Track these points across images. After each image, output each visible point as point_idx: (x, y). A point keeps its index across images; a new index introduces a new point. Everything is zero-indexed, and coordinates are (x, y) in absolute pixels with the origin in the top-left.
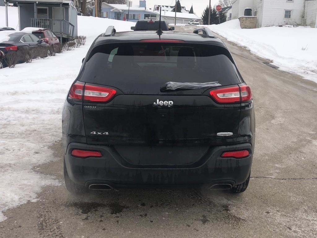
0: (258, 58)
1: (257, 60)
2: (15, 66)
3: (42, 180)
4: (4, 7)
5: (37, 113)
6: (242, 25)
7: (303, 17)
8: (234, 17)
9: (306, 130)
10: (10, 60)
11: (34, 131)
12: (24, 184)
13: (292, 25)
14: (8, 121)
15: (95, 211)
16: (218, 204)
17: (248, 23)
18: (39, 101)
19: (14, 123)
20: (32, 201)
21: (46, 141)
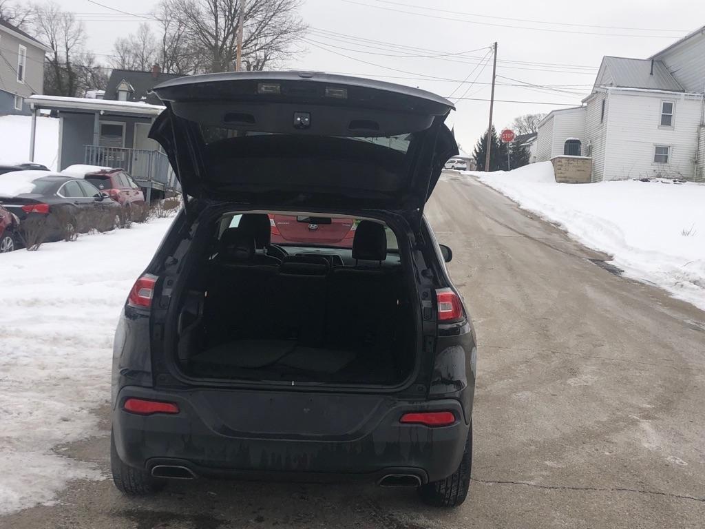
0: (582, 250)
1: (579, 253)
2: (40, 247)
3: (69, 469)
4: (30, 118)
5: (76, 344)
6: (558, 175)
7: (696, 162)
8: (542, 158)
9: (635, 400)
10: (31, 234)
11: (64, 379)
12: (33, 475)
13: (670, 179)
14: (13, 358)
15: (163, 525)
16: (407, 524)
17: (571, 171)
18: (82, 320)
19: (25, 363)
20: (45, 504)
21: (86, 399)
